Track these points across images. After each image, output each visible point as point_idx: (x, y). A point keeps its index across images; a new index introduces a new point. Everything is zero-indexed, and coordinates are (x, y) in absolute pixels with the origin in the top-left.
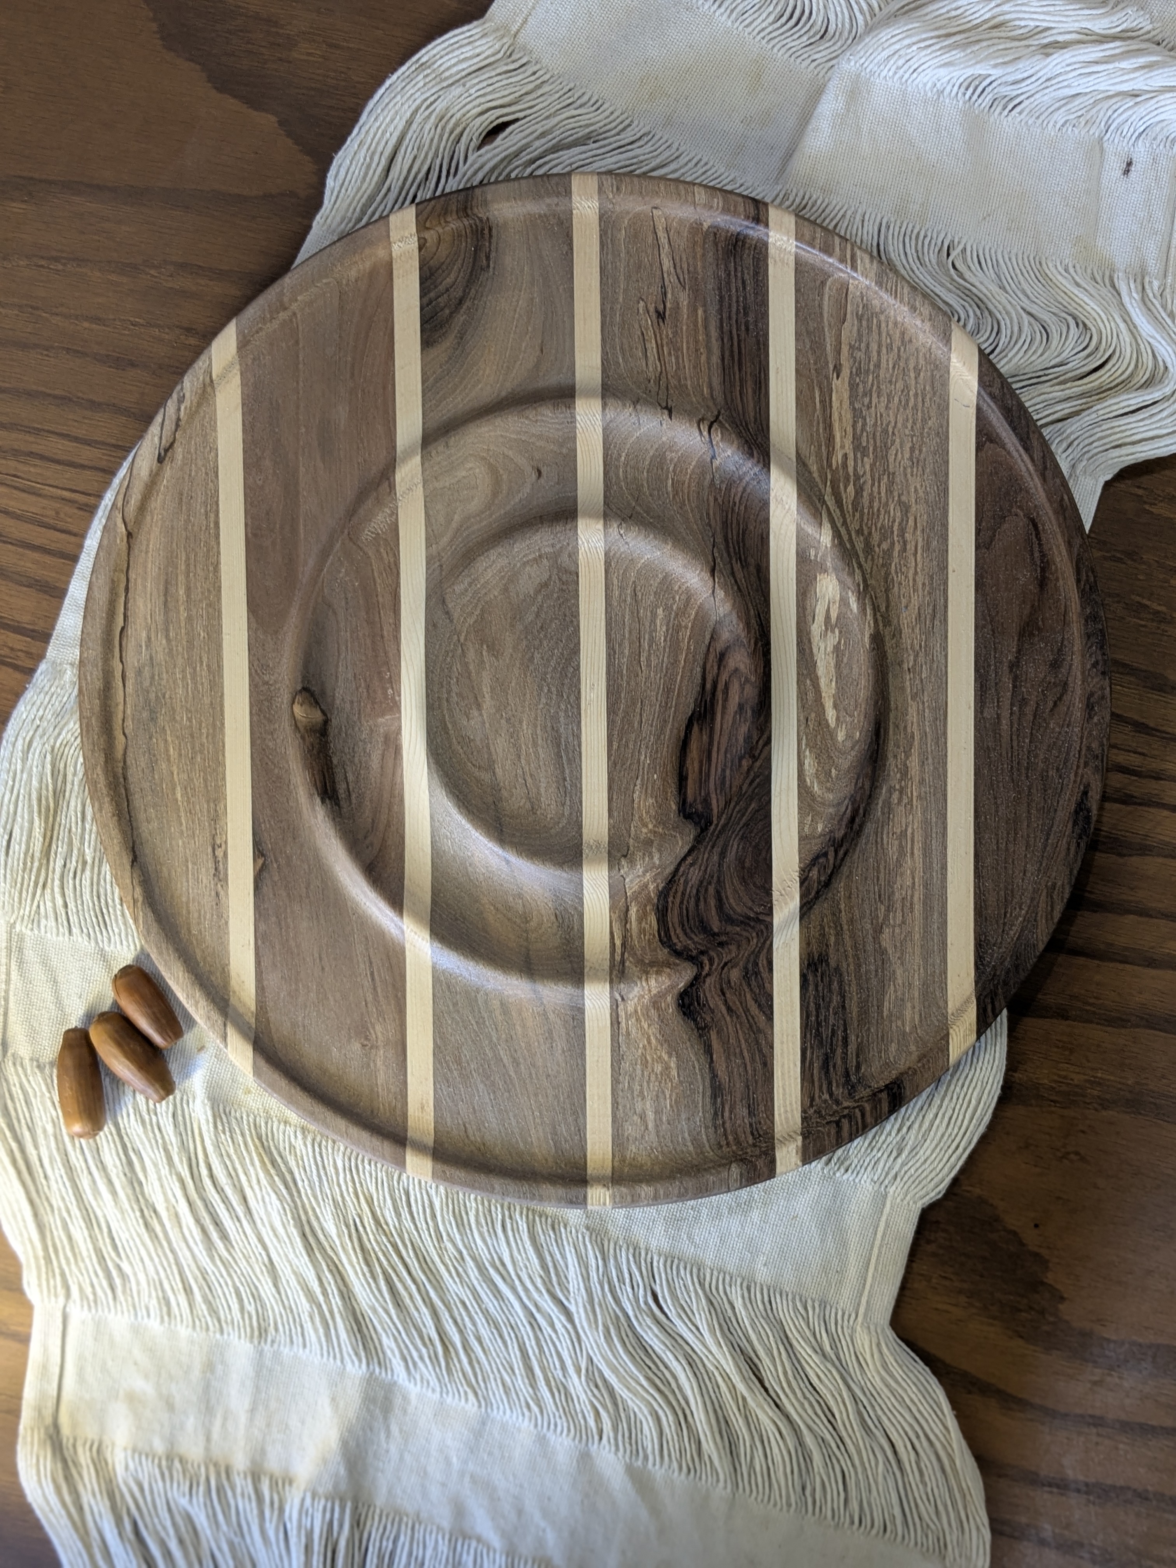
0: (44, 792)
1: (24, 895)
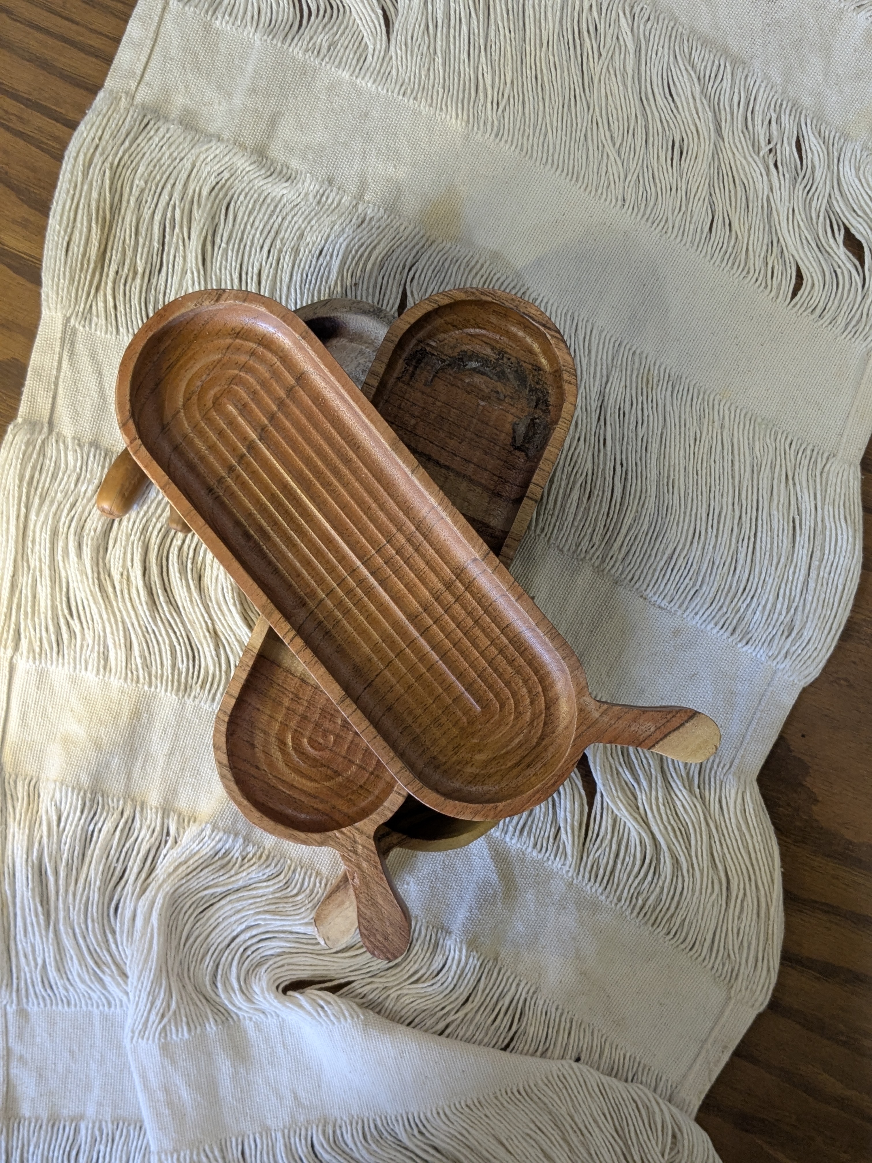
0: (102, 204)
1: (80, 293)
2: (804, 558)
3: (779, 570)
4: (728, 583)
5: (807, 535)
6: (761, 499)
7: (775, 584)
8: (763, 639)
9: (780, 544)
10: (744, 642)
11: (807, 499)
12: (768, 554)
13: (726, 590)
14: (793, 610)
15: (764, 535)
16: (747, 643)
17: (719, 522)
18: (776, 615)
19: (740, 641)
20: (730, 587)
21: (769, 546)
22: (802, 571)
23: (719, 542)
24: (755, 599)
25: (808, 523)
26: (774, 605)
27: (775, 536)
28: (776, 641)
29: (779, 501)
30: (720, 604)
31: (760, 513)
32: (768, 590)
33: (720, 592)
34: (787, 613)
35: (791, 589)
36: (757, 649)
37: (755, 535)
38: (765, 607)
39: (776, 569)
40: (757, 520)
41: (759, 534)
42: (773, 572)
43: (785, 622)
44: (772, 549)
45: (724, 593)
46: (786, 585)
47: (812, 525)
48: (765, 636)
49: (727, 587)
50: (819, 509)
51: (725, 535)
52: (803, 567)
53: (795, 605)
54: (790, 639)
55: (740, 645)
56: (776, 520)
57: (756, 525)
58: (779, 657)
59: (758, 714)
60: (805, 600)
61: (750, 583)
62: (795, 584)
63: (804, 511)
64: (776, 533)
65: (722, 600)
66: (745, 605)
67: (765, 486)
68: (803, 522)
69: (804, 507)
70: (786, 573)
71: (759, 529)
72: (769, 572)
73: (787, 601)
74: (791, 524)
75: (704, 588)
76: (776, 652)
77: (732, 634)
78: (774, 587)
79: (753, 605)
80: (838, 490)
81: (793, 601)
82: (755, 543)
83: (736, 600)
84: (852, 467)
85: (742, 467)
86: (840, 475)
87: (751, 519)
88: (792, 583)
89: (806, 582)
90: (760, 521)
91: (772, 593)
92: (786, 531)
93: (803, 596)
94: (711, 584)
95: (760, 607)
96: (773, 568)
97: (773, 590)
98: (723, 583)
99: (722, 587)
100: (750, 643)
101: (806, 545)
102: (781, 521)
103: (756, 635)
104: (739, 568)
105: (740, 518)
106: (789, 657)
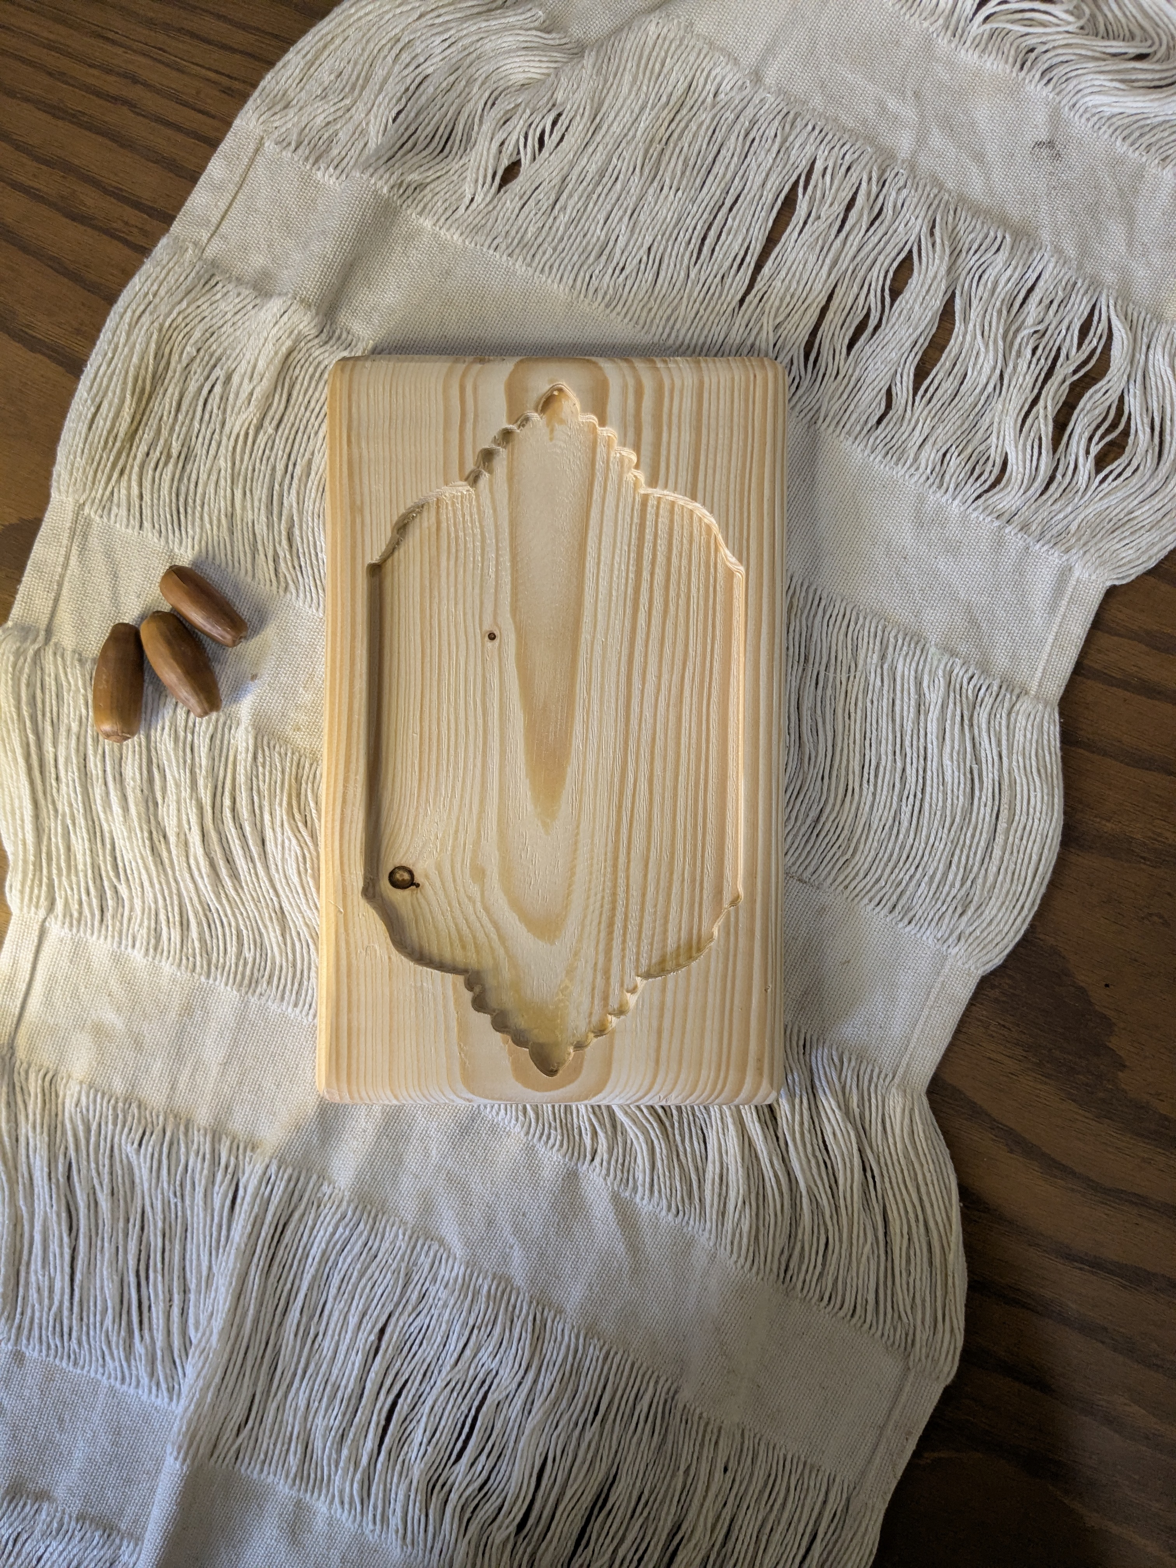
0: (143, 371)
1: (98, 477)
2: (987, 819)
3: (952, 832)
4: (888, 851)
5: (990, 790)
6: (929, 746)
7: (947, 849)
8: (930, 918)
9: (955, 801)
10: (906, 921)
11: (987, 746)
12: (939, 813)
13: (885, 859)
14: (969, 883)
15: (935, 791)
16: (910, 923)
17: (876, 776)
18: (947, 888)
19: (901, 920)
20: (891, 855)
21: (940, 804)
22: (984, 835)
23: (877, 800)
24: (920, 869)
25: (990, 775)
26: (945, 875)
27: (949, 792)
28: (946, 921)
29: (953, 748)
30: (877, 876)
31: (929, 763)
32: (937, 858)
33: (877, 862)
34: (962, 885)
35: (968, 857)
36: (923, 930)
37: (923, 790)
38: (932, 878)
39: (949, 831)
40: (925, 771)
41: (928, 789)
42: (944, 836)
43: (959, 897)
44: (944, 807)
45: (882, 863)
46: (962, 851)
47: (997, 778)
48: (932, 913)
49: (886, 855)
50: (1005, 759)
51: (885, 793)
52: (985, 830)
53: (972, 876)
54: (965, 918)
55: (901, 925)
56: (950, 771)
57: (924, 778)
58: (950, 940)
59: (926, 1011)
60: (986, 870)
61: (914, 850)
62: (973, 850)
63: (984, 760)
64: (949, 787)
65: (879, 871)
66: (907, 877)
67: (935, 731)
68: (984, 773)
69: (983, 755)
70: (962, 836)
71: (928, 782)
72: (939, 835)
73: (962, 870)
74: (968, 775)
75: (857, 858)
76: (947, 935)
77: (891, 912)
78: (945, 853)
79: (918, 875)
80: (1029, 736)
81: (971, 871)
82: (922, 800)
83: (897, 870)
84: (1048, 709)
85: (905, 708)
86: (1032, 716)
87: (917, 771)
88: (970, 847)
89: (989, 847)
90: (929, 773)
91: (942, 861)
92: (962, 785)
93: (985, 865)
94: (866, 853)
95: (926, 878)
96: (946, 831)
97: (944, 857)
98: (882, 851)
99: (880, 855)
100: (914, 923)
101: (989, 803)
102: (956, 773)
103: (920, 913)
104: (903, 831)
105: (904, 770)
106: (963, 940)
